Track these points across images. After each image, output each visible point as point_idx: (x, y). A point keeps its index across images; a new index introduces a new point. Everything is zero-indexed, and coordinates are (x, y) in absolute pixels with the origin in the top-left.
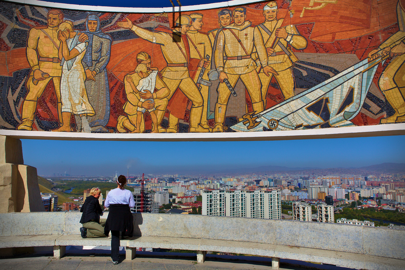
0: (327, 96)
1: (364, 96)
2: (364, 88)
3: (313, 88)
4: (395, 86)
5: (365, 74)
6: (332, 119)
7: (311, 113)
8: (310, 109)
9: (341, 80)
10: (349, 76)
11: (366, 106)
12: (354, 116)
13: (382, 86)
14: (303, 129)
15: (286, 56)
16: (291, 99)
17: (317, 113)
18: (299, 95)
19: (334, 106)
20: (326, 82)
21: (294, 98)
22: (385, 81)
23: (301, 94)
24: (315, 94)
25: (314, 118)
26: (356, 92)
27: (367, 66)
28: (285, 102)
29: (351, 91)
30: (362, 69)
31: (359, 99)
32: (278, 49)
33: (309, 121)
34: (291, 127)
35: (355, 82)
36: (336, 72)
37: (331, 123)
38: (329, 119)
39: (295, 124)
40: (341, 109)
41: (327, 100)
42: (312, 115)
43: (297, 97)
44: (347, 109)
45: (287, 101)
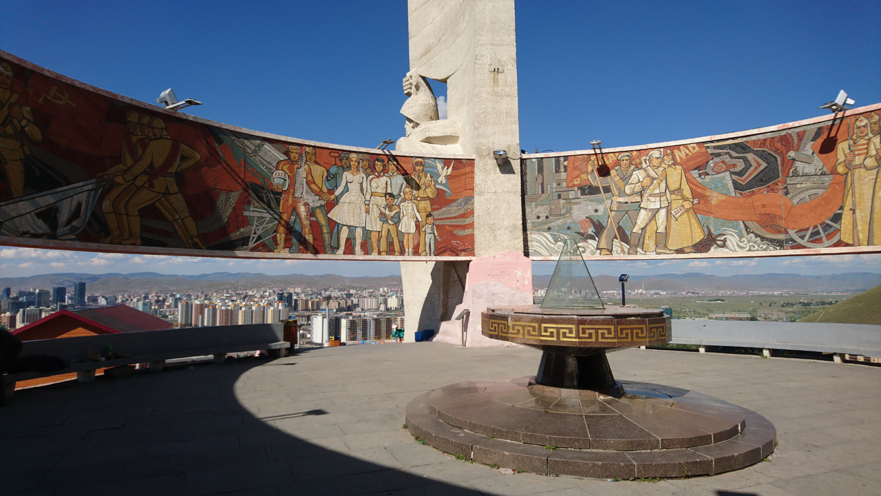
0: (58, 205)
1: (89, 214)
2: (90, 206)
3: (44, 193)
4: (113, 211)
5: (92, 193)
6: (60, 231)
7: (40, 220)
8: (39, 215)
9: (71, 193)
10: (79, 190)
11: (89, 223)
12: (79, 231)
13: (104, 208)
14: (29, 237)
15: (19, 144)
16: (20, 199)
17: (45, 221)
18: (29, 197)
19: (63, 217)
20: (58, 190)
21: (23, 198)
22: (106, 204)
23: (32, 196)
24: (46, 200)
25: (41, 226)
26: (83, 208)
27: (94, 186)
28: (12, 201)
29: (79, 205)
30: (90, 187)
31: (85, 215)
32: (9, 130)
33: (37, 229)
34: (16, 233)
35: (83, 197)
36: (69, 183)
37: (58, 234)
38: (56, 230)
39: (21, 230)
40: (69, 222)
41: (57, 210)
42: (40, 222)
43: (26, 198)
44: (74, 223)
45: (16, 200)
